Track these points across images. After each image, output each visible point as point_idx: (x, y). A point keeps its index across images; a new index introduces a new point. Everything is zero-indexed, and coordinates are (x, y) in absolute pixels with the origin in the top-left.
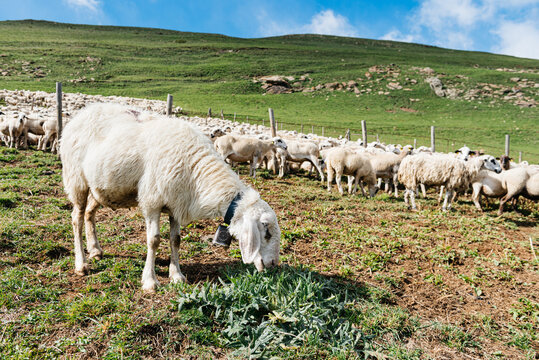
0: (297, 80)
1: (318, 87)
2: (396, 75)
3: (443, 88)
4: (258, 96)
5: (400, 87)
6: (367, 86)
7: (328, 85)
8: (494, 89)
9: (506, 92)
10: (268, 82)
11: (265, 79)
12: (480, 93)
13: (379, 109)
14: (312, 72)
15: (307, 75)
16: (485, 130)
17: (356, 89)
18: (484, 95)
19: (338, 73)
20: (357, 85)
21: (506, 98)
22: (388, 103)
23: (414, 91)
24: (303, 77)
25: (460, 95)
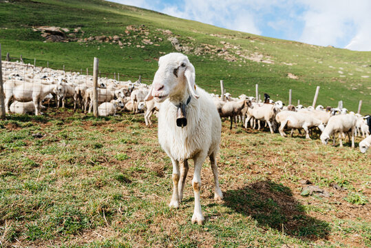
0: (72, 32)
1: (90, 38)
2: (147, 33)
3: (180, 46)
4: (41, 43)
5: (151, 43)
6: (127, 41)
7: (97, 38)
8: (212, 49)
9: (219, 51)
10: (46, 31)
11: (43, 28)
12: (203, 50)
13: (139, 59)
14: (82, 26)
15: (80, 28)
16: (211, 76)
17: (120, 42)
18: (206, 52)
19: (103, 28)
20: (120, 39)
21: (219, 54)
22: (144, 54)
23: (161, 46)
24: (76, 30)
25: (192, 51)
